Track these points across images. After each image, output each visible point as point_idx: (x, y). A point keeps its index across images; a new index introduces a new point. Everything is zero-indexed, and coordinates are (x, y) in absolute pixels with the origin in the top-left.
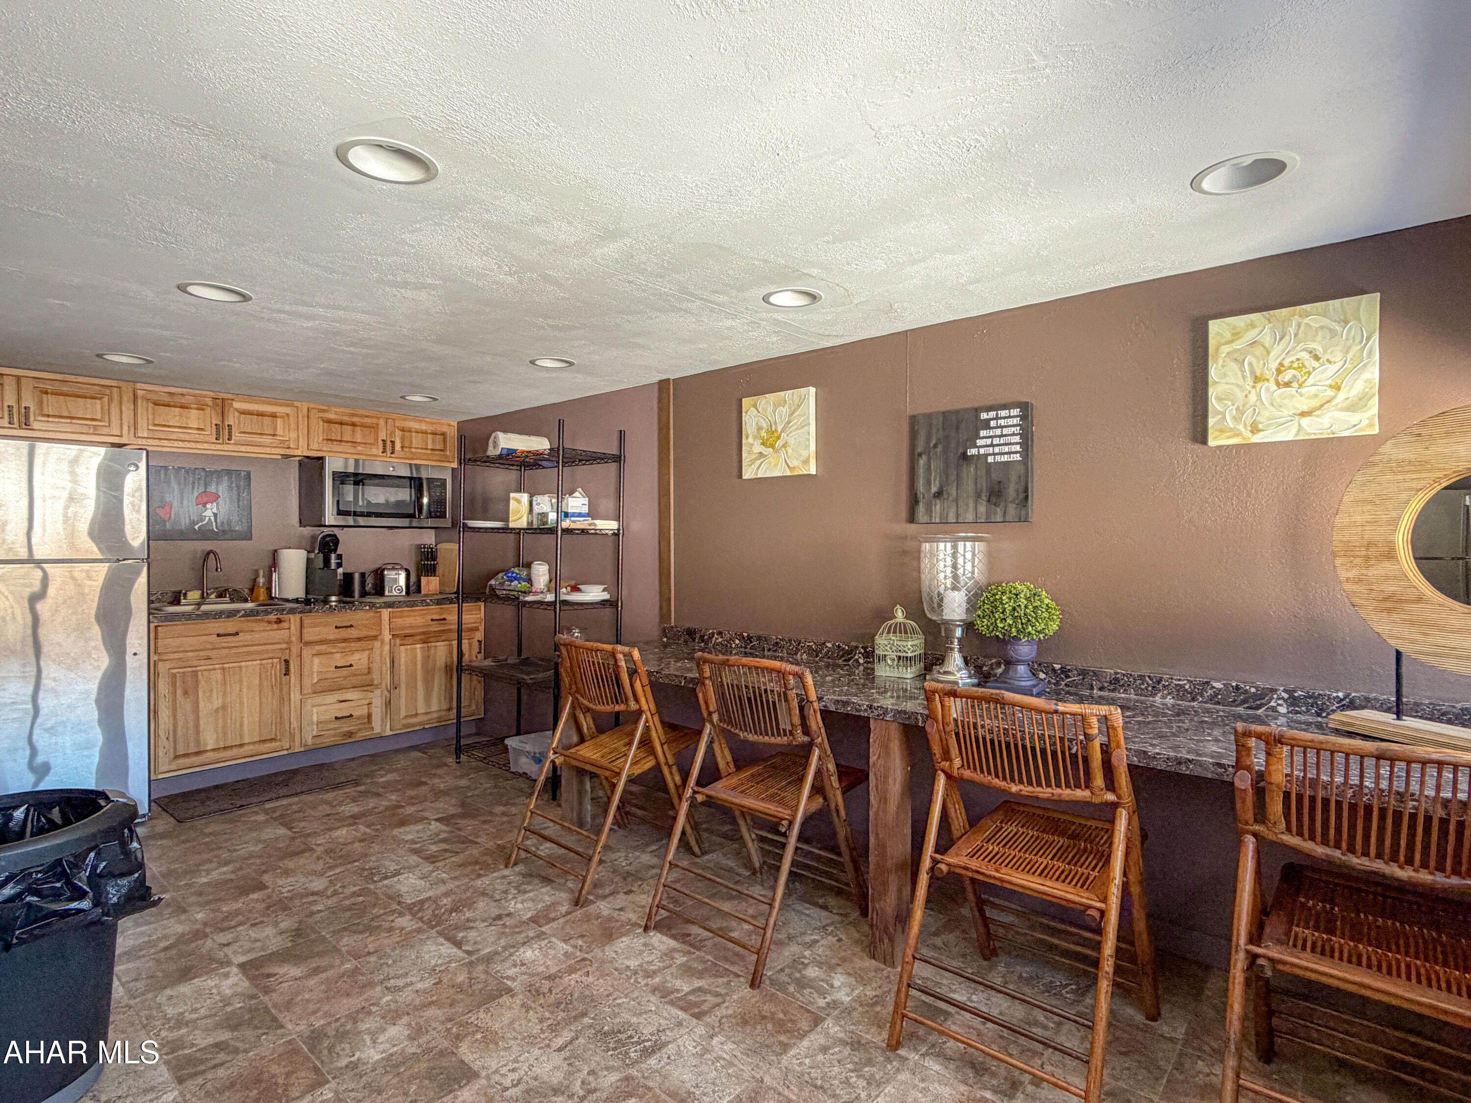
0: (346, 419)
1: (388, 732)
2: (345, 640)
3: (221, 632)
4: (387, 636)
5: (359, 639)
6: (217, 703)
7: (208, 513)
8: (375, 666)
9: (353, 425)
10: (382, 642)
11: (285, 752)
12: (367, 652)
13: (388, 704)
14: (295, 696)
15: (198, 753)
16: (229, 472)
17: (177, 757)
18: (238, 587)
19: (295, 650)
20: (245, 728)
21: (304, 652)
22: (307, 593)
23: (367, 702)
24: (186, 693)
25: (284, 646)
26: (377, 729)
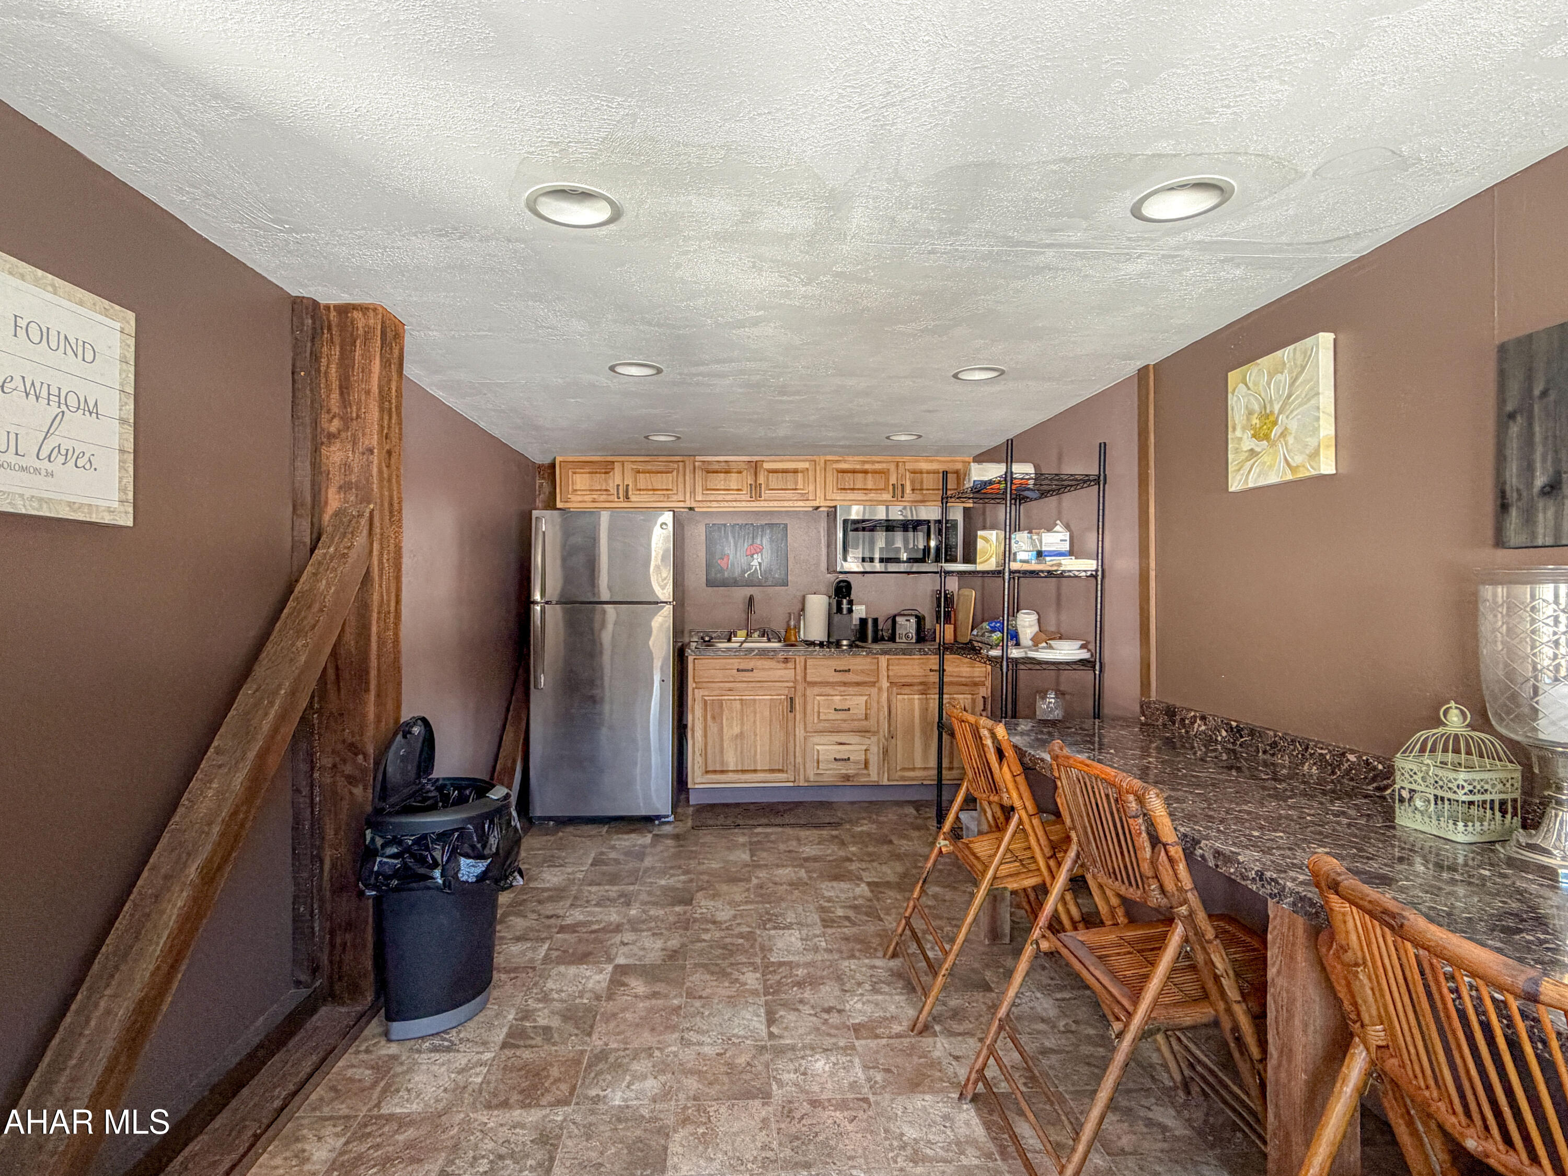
0: (858, 467)
1: (886, 782)
2: (845, 684)
3: (741, 667)
4: (885, 684)
5: (858, 684)
6: (736, 730)
7: (755, 563)
8: (873, 712)
9: (866, 472)
10: (880, 689)
11: (791, 784)
12: (865, 698)
13: (886, 752)
14: (800, 732)
15: (722, 772)
16: (771, 525)
17: (707, 772)
18: (776, 628)
19: (800, 687)
20: (758, 757)
21: (808, 692)
22: (829, 636)
23: (864, 747)
24: (714, 718)
25: (791, 684)
26: (874, 777)
